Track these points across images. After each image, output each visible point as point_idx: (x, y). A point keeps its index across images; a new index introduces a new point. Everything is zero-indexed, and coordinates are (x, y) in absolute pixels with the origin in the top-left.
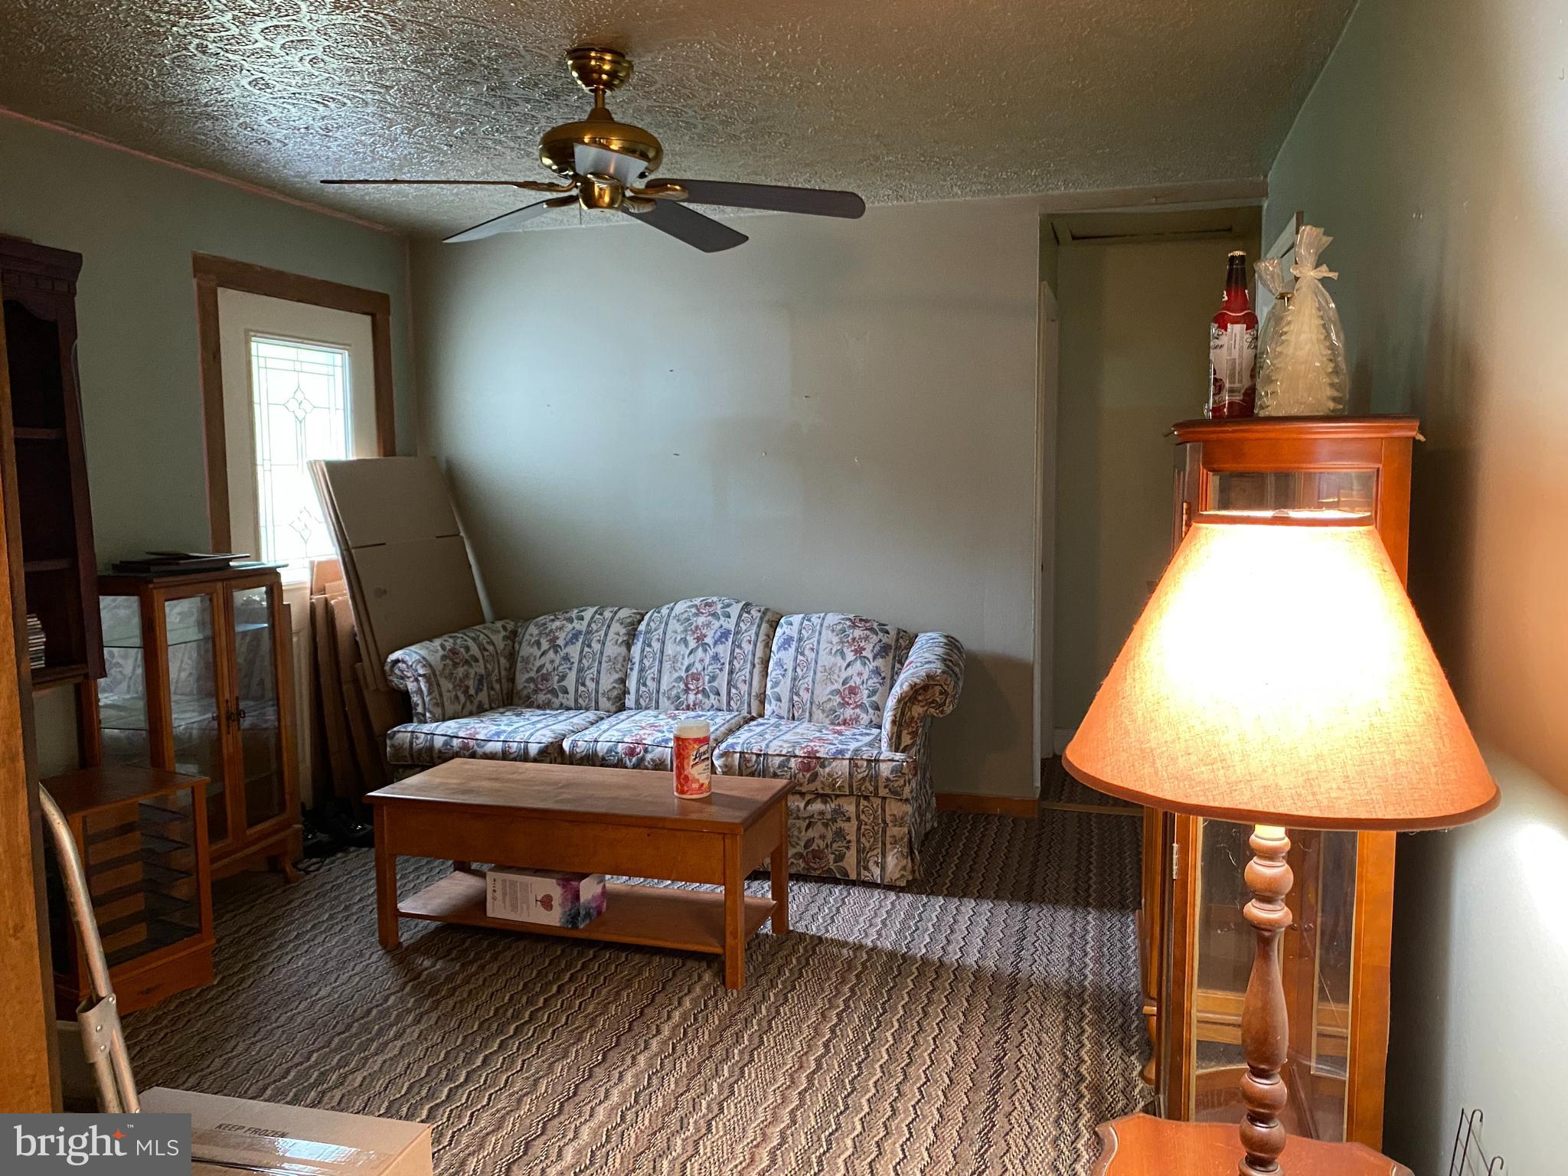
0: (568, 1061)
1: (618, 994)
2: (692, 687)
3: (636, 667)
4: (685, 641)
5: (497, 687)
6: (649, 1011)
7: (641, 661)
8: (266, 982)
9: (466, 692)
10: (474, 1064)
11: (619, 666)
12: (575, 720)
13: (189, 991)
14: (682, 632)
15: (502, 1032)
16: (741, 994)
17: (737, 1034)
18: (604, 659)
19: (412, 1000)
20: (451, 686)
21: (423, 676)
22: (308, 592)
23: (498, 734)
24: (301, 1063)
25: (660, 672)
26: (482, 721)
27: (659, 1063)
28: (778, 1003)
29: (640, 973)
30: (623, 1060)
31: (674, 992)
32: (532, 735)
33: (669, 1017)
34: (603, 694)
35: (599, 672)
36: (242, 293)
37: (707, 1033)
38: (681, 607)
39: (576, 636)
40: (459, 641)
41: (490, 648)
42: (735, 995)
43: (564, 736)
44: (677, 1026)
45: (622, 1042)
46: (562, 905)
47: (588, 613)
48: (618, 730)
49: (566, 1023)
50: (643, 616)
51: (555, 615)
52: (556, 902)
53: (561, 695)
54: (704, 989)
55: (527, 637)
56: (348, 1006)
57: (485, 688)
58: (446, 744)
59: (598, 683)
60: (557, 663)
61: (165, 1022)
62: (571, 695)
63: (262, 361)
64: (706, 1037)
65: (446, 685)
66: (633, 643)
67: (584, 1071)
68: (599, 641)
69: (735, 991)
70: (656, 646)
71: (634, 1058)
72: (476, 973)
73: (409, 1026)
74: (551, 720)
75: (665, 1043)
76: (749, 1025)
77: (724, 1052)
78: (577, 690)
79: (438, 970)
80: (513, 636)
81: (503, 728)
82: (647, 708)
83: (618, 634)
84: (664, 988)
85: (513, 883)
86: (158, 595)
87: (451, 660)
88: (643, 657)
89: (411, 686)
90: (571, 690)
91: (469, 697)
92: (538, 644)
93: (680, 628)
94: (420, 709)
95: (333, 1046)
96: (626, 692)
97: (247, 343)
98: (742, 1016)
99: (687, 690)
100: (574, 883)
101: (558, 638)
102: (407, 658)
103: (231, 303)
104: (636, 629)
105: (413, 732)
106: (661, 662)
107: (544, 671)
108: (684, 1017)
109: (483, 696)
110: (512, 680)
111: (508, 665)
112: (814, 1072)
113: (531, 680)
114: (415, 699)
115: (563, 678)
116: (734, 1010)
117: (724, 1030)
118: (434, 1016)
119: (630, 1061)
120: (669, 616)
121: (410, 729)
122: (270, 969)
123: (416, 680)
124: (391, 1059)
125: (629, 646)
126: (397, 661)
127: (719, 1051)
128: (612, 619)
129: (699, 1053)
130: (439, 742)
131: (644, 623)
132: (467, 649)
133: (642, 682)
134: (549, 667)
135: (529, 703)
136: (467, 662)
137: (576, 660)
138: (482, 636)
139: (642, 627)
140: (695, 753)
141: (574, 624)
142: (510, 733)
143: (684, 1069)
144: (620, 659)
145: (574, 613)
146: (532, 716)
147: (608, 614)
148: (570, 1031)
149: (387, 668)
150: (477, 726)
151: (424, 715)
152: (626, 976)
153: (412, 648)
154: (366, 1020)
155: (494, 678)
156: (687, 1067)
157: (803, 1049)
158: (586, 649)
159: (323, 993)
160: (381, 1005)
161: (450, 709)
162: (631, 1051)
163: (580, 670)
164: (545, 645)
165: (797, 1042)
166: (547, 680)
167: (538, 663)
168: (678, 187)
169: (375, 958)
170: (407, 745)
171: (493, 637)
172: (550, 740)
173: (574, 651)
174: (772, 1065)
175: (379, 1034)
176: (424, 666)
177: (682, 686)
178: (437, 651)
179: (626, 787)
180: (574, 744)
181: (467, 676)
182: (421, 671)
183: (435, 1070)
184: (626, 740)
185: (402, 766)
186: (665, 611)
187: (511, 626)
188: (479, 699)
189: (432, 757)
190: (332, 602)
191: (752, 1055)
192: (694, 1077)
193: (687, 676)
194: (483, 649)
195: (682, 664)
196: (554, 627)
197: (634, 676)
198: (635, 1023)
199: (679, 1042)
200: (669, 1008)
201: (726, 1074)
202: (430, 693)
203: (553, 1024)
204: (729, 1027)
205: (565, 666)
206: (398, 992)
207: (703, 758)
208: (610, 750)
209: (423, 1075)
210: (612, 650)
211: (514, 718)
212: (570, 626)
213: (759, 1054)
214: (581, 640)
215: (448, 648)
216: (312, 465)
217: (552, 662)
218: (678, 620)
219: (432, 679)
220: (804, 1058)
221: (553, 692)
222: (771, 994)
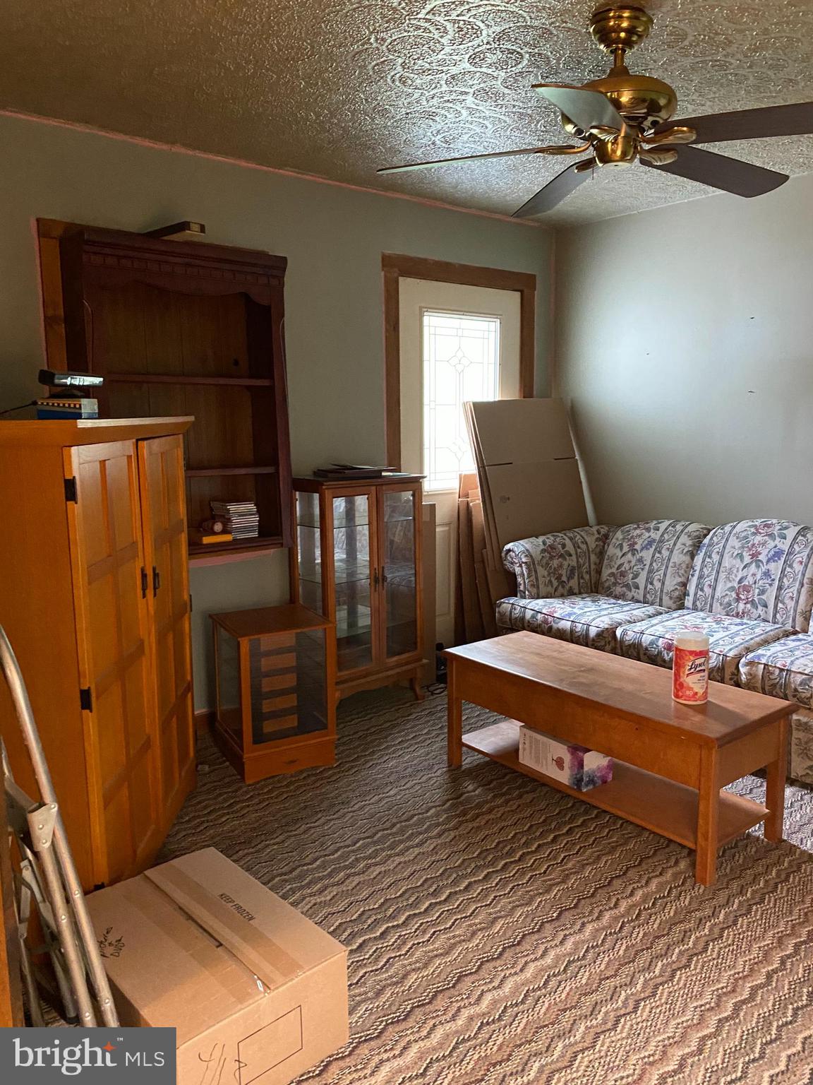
0: (529, 909)
1: (599, 858)
2: (743, 597)
3: (697, 573)
4: (741, 556)
5: (587, 577)
6: (617, 883)
7: (701, 570)
8: (362, 774)
9: (559, 578)
10: (458, 886)
11: (682, 571)
12: (635, 612)
13: (317, 767)
14: (739, 548)
15: (492, 865)
16: (706, 892)
17: (685, 932)
18: (671, 564)
19: (446, 816)
20: (546, 573)
21: (526, 563)
22: (457, 495)
23: (570, 615)
24: (349, 846)
25: (716, 580)
26: (563, 603)
27: (602, 937)
28: (739, 913)
29: (625, 843)
30: (574, 923)
31: (647, 870)
32: (594, 619)
33: (632, 894)
34: (667, 593)
35: (665, 575)
36: (418, 280)
37: (658, 921)
38: (742, 526)
39: (650, 543)
40: (558, 539)
41: (584, 547)
42: (701, 891)
43: (620, 624)
44: (634, 905)
45: (580, 906)
46: (571, 768)
47: (663, 526)
48: (664, 627)
49: (545, 872)
50: (709, 531)
51: (638, 525)
52: (567, 764)
53: (633, 590)
54: (675, 876)
55: (614, 540)
56: (401, 808)
57: (576, 577)
58: (533, 617)
59: (663, 584)
60: (633, 564)
61: (292, 787)
62: (641, 591)
63: (432, 330)
64: (655, 926)
65: (542, 572)
66: (697, 554)
67: (537, 923)
68: (668, 549)
69: (703, 887)
70: (716, 557)
71: (583, 925)
72: (501, 806)
73: (431, 838)
74: (617, 609)
75: (616, 919)
76: (701, 928)
77: (665, 948)
78: (646, 588)
79: (475, 795)
80: (605, 539)
81: (575, 610)
82: (702, 610)
83: (684, 544)
84: (640, 864)
85: (537, 741)
86: (328, 494)
87: (549, 553)
88: (703, 565)
89: (518, 570)
90: (642, 586)
91: (562, 583)
92: (621, 546)
93: (738, 545)
94: (522, 588)
95: (375, 838)
96: (686, 594)
97: (421, 316)
98: (698, 914)
99: (738, 600)
100: (581, 754)
101: (636, 543)
102: (516, 549)
103: (408, 287)
104: (701, 542)
105: (513, 604)
106: (718, 572)
107: (623, 569)
108: (645, 898)
109: (574, 583)
110: (599, 572)
111: (598, 561)
112: (744, 1002)
113: (613, 574)
114: (520, 580)
115: (636, 576)
116: (694, 906)
117: (675, 924)
118: (452, 834)
119: (578, 927)
120: (730, 533)
121: (511, 602)
122: (371, 764)
123: (521, 566)
124: (405, 862)
125: (693, 556)
126: (509, 551)
127: (660, 946)
128: (682, 531)
129: (641, 940)
130: (529, 614)
131: (709, 537)
132: (564, 546)
133: (700, 587)
134: (626, 566)
135: (609, 594)
136: (561, 556)
137: (648, 563)
138: (578, 537)
139: (706, 541)
140: (690, 664)
141: (651, 534)
142: (578, 615)
143: (621, 952)
144: (684, 566)
145: (652, 525)
146: (604, 603)
147: (679, 527)
148: (544, 881)
149: (503, 555)
150: (558, 606)
151: (525, 593)
152: (613, 842)
153: (521, 542)
154: (407, 823)
155: (584, 569)
156: (625, 950)
157: (743, 971)
158: (657, 555)
159: (392, 793)
160: (423, 813)
161: (543, 590)
162: (584, 917)
163: (650, 572)
164: (626, 548)
165: (741, 961)
166: (624, 577)
167: (619, 562)
168: (685, 129)
169: (439, 773)
170: (508, 613)
171: (588, 539)
172: (606, 626)
173: (647, 555)
174: (705, 978)
175: (409, 838)
176: (526, 556)
177: (734, 595)
178: (538, 546)
179: (633, 681)
180: (624, 633)
181: (561, 566)
182: (524, 560)
183: (429, 882)
184: (667, 636)
185: (505, 628)
186: (728, 528)
187: (604, 530)
188: (570, 584)
189: (523, 624)
190: (471, 504)
191: (690, 960)
192: (626, 963)
193: (739, 588)
194: (576, 546)
195: (736, 576)
196: (635, 534)
197: (694, 582)
198: (600, 891)
199: (629, 922)
200: (635, 885)
201: (657, 971)
202: (529, 577)
203: (534, 870)
204: (681, 922)
205: (639, 567)
206: (439, 806)
207: (698, 669)
208: (652, 643)
209: (419, 884)
210: (678, 558)
211: (590, 603)
212: (647, 535)
213: (698, 961)
214: (654, 547)
215: (548, 543)
216: (464, 404)
217: (630, 562)
218: (737, 538)
219: (532, 566)
220: (740, 982)
221: (627, 586)
222: (736, 901)
